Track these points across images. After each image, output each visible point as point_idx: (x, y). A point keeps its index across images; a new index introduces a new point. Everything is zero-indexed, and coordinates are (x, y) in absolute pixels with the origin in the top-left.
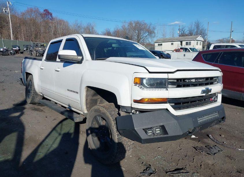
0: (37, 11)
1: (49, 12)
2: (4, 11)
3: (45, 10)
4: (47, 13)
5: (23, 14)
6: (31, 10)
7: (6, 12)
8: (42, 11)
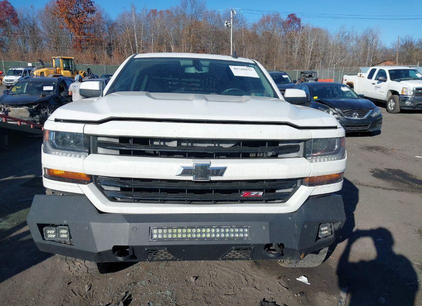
0: (277, 18)
1: (296, 18)
2: (225, 25)
3: (289, 16)
4: (293, 19)
5: (255, 26)
6: (268, 19)
7: (227, 26)
8: (284, 17)
